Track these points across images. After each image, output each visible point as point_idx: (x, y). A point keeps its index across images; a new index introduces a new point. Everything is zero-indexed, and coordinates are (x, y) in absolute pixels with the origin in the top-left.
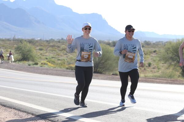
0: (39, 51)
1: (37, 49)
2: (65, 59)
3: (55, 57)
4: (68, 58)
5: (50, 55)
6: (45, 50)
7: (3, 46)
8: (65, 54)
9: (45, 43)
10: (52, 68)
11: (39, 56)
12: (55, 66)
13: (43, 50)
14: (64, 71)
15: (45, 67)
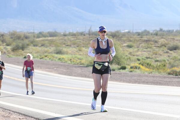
0: (127, 49)
1: (125, 46)
2: (166, 59)
3: (151, 57)
4: (171, 57)
5: (143, 54)
6: (136, 47)
7: (74, 44)
8: (165, 53)
9: (136, 36)
10: (146, 73)
11: (127, 56)
12: (151, 70)
13: (133, 48)
14: (165, 77)
15: (137, 73)
